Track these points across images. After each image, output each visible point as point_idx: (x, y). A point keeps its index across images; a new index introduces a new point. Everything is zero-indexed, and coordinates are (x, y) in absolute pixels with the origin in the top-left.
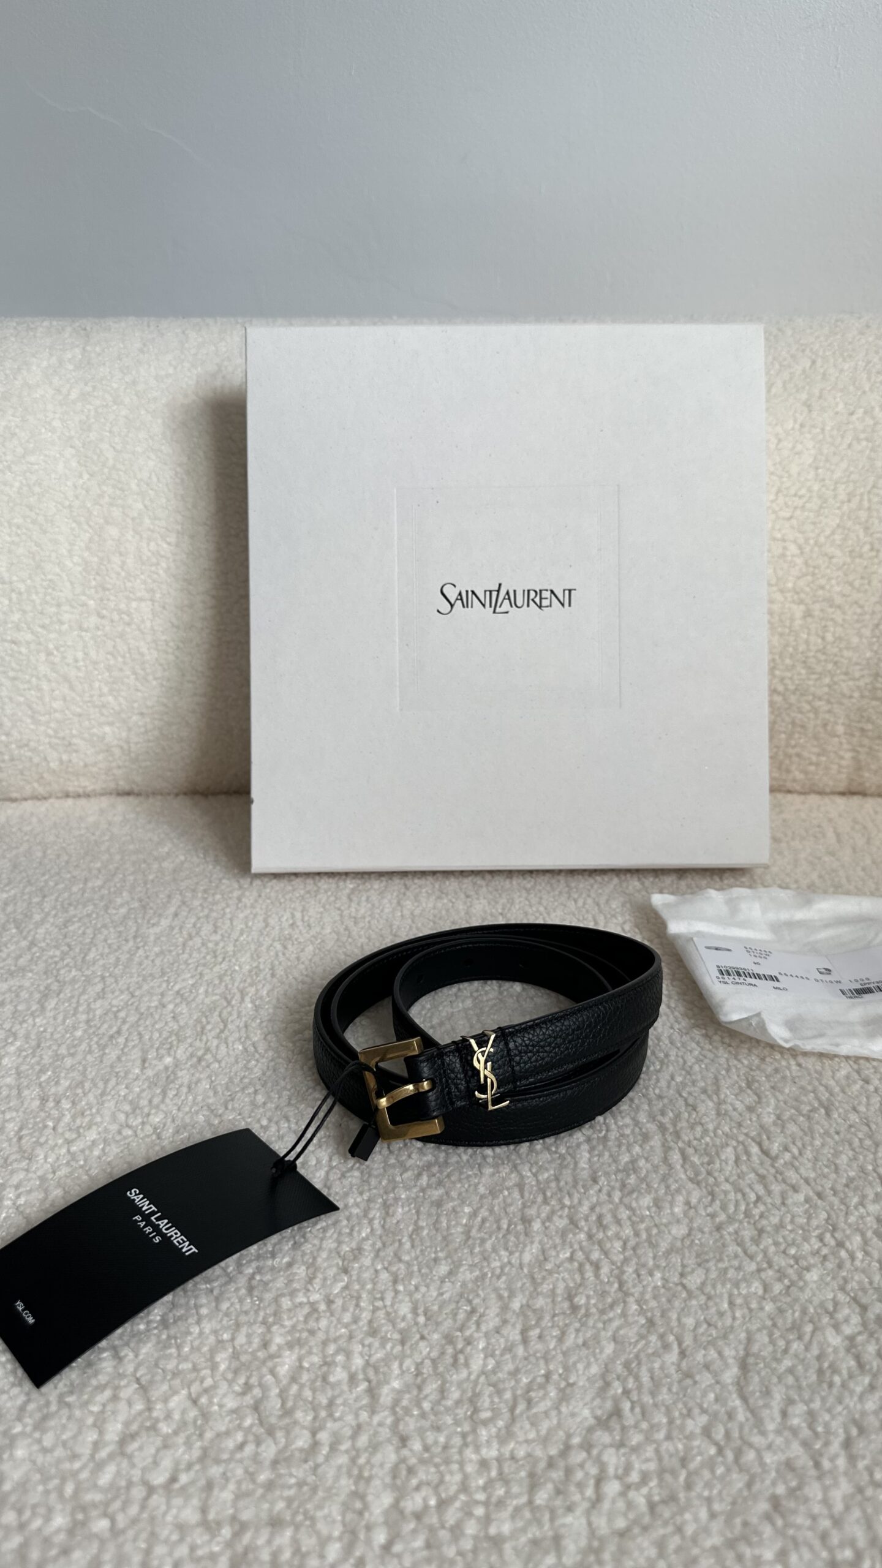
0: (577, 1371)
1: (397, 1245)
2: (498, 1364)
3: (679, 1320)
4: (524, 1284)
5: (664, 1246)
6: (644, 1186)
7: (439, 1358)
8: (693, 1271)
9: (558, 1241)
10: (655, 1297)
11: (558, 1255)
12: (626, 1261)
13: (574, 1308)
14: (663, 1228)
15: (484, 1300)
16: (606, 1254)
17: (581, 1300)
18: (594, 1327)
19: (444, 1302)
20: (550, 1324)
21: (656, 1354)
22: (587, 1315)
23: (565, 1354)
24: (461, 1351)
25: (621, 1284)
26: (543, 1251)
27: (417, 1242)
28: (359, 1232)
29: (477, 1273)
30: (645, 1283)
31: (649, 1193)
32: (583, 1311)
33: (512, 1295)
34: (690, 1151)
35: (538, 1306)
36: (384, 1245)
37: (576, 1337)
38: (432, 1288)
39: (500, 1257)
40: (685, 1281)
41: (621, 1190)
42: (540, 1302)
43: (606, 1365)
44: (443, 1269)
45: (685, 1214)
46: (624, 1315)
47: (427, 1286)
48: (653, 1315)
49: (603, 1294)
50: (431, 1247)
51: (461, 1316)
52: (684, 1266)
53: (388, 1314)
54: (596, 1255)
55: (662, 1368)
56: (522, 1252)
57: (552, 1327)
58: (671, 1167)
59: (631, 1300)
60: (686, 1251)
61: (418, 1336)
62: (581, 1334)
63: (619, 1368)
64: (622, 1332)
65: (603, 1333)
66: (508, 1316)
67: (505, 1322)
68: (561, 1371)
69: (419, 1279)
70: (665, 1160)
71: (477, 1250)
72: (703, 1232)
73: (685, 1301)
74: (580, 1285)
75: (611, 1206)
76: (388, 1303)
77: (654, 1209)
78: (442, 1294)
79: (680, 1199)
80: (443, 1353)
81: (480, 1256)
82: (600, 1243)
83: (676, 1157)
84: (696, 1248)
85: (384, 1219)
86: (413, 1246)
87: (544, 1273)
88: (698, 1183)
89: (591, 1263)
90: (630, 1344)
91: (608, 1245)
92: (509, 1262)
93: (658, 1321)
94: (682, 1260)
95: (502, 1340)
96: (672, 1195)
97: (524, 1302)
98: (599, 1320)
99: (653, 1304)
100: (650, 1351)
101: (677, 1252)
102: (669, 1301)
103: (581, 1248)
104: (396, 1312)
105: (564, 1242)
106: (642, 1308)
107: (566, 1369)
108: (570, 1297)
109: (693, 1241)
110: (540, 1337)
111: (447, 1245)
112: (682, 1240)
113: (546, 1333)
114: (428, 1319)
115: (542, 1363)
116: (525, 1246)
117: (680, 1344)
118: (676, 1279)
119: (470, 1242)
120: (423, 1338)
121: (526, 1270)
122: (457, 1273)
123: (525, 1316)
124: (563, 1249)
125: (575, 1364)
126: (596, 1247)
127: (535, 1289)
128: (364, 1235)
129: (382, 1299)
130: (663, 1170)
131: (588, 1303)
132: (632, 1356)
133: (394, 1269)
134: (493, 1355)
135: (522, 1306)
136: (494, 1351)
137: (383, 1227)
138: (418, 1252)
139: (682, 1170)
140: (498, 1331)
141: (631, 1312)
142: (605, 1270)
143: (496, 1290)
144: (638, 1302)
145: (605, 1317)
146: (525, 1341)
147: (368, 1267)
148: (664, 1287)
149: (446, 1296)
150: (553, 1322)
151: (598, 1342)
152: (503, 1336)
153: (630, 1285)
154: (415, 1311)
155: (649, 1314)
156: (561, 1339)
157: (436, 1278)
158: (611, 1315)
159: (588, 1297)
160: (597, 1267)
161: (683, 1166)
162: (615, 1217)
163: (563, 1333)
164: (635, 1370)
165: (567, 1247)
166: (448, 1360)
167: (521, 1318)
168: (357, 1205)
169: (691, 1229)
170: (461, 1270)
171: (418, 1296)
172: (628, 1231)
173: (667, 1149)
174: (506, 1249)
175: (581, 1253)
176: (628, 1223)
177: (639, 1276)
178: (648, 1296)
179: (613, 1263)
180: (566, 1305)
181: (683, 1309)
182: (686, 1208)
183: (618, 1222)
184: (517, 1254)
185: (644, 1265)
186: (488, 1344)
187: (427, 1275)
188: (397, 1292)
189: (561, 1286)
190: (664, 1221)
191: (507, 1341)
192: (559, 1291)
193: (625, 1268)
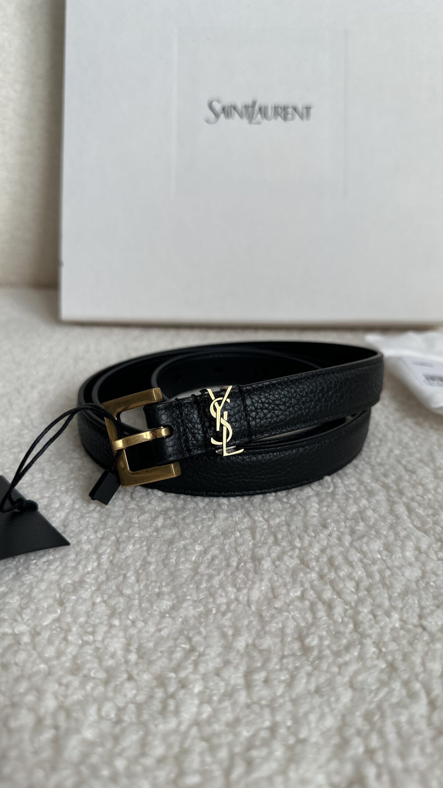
0: (309, 723)
1: (121, 578)
2: (215, 713)
3: (423, 664)
4: (250, 622)
5: (398, 588)
6: (373, 532)
8: (432, 613)
9: (288, 579)
10: (395, 639)
11: (288, 593)
12: (360, 601)
13: (306, 650)
14: (396, 570)
15: (205, 638)
16: (339, 594)
17: (313, 641)
18: (327, 671)
19: (162, 638)
20: (278, 667)
21: (400, 705)
22: (320, 657)
23: (294, 702)
24: (173, 696)
25: (357, 625)
26: (273, 589)
28: (85, 566)
29: (202, 609)
30: (382, 624)
31: (379, 538)
32: (315, 653)
33: (237, 632)
34: (415, 505)
35: (265, 646)
36: (108, 579)
37: (308, 682)
38: (150, 623)
39: (227, 593)
40: (425, 623)
41: (351, 535)
42: (267, 642)
43: (343, 716)
44: (166, 604)
45: (417, 559)
46: (361, 658)
47: (145, 622)
48: (394, 660)
49: (337, 635)
51: (178, 655)
52: (422, 608)
53: (97, 649)
54: (328, 594)
55: (410, 722)
56: (250, 589)
57: (281, 670)
58: (397, 517)
59: (368, 642)
60: (422, 592)
61: (125, 676)
62: (313, 679)
63: (359, 721)
64: (360, 678)
65: (339, 679)
66: (232, 656)
67: (227, 663)
68: (289, 723)
69: (138, 614)
70: (392, 511)
71: (203, 586)
72: (437, 575)
73: (428, 644)
74: (312, 625)
75: (342, 549)
76: (99, 637)
77: (385, 553)
78: (160, 630)
79: (410, 544)
80: (151, 697)
81: (206, 592)
82: (332, 583)
83: (401, 510)
84: (432, 590)
85: (114, 555)
87: (273, 611)
88: (426, 532)
89: (324, 603)
90: (371, 692)
91: (341, 585)
92: (237, 599)
93: (401, 666)
94: (419, 601)
95: (222, 684)
96: (402, 541)
97: (250, 641)
98: (334, 663)
99: (393, 646)
100: (394, 700)
101: (413, 593)
102: (411, 644)
103: (312, 587)
104: (106, 648)
105: (294, 581)
106: (380, 651)
107: (296, 721)
108: (301, 638)
109: (428, 583)
110: (266, 680)
111: (173, 581)
112: (417, 582)
113: (273, 676)
114: (141, 656)
115: (267, 712)
116: (254, 583)
117: (428, 692)
118: (415, 621)
119: (197, 578)
120: (130, 678)
121: (253, 608)
122: (181, 608)
123: (251, 657)
124: (293, 587)
125: (306, 714)
126: (328, 587)
127: (263, 627)
128: (90, 569)
129: (93, 633)
130: (390, 519)
131: (320, 645)
132: (373, 706)
133: (113, 602)
134: (209, 702)
135: (247, 645)
136: (211, 696)
137: (111, 562)
139: (409, 520)
140: (218, 673)
141: (369, 655)
142: (338, 610)
143: (220, 628)
144: (377, 644)
145: (341, 660)
146: (249, 685)
147: (86, 600)
148: (402, 628)
149: (164, 633)
150: (282, 665)
151: (333, 689)
152: (223, 680)
153: (367, 625)
154: (127, 649)
155: (390, 658)
156: (290, 684)
157: (157, 613)
158: (347, 658)
159: (321, 638)
160: (330, 606)
161: (409, 517)
162: (346, 559)
163: (293, 677)
164: (379, 724)
165: (298, 585)
166: (156, 705)
167: (245, 660)
168: (89, 541)
169: (424, 573)
170: (185, 605)
171: (133, 631)
172: (360, 573)
173: (392, 503)
174: (234, 586)
175: (312, 592)
176: (360, 565)
177: (375, 616)
178: (387, 638)
179: (346, 603)
180: (296, 646)
181: (426, 654)
182: (417, 553)
183: (350, 564)
184: (245, 591)
185: (379, 606)
186: (206, 687)
187: (147, 609)
188: (111, 626)
189: (291, 625)
190: (397, 564)
191: (227, 684)
192: (289, 631)
193: (360, 608)
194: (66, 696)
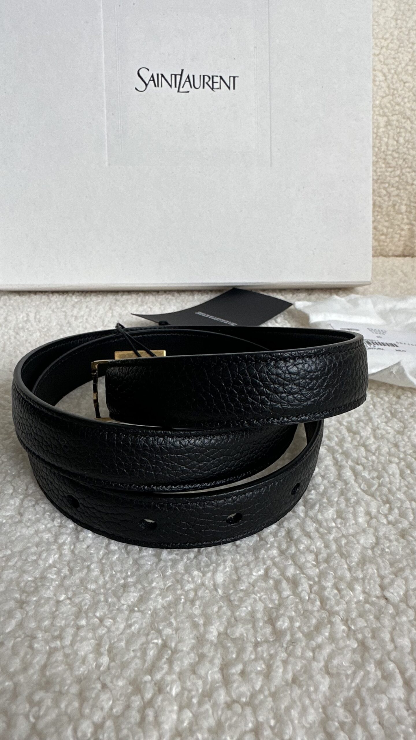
0: (292, 721)
2: (196, 717)
3: (393, 640)
4: (220, 608)
5: (355, 557)
6: (325, 500)
7: (123, 714)
8: (392, 582)
9: (251, 558)
10: (361, 615)
12: (322, 575)
13: (278, 634)
14: (351, 538)
15: (177, 630)
16: (301, 568)
17: (283, 624)
18: (303, 657)
19: (133, 635)
20: (253, 657)
21: (377, 690)
22: (293, 642)
23: (274, 695)
24: (150, 703)
25: (323, 601)
26: (236, 570)
27: (107, 568)
29: (170, 598)
30: (347, 598)
31: (332, 506)
32: (288, 638)
33: (208, 622)
34: (360, 468)
35: (237, 635)
37: (285, 671)
38: (119, 619)
39: (193, 578)
40: (388, 595)
41: (304, 506)
42: (239, 631)
43: (324, 708)
44: (133, 596)
45: (369, 525)
46: (332, 638)
47: (114, 619)
48: (365, 637)
49: (306, 614)
50: (121, 572)
51: (151, 653)
52: (382, 578)
53: (67, 656)
54: (291, 571)
56: (214, 572)
57: (256, 660)
58: (346, 483)
59: (337, 619)
60: (380, 560)
61: (99, 686)
62: (290, 667)
63: (341, 712)
64: (335, 662)
65: (315, 665)
66: (205, 650)
67: (202, 657)
68: (272, 722)
69: (106, 610)
70: (340, 476)
71: (169, 572)
72: (390, 541)
73: (393, 617)
74: (280, 605)
75: (298, 520)
76: (67, 642)
77: (339, 521)
78: (130, 626)
79: (361, 509)
80: (128, 707)
81: (173, 579)
82: (293, 557)
83: (348, 474)
84: (388, 557)
86: (102, 572)
87: (241, 595)
88: (372, 495)
89: (287, 579)
90: (347, 676)
91: (303, 560)
92: (203, 584)
93: (372, 644)
94: (377, 570)
95: (200, 683)
96: (354, 507)
97: (222, 629)
98: (307, 645)
99: (361, 623)
100: (371, 684)
101: (371, 562)
102: (378, 618)
103: (275, 564)
104: (76, 653)
105: (257, 558)
106: (349, 628)
107: (279, 719)
108: (271, 621)
109: (383, 550)
110: (243, 673)
111: (138, 570)
112: (373, 548)
113: (249, 669)
114: (112, 659)
115: (248, 711)
116: (218, 565)
117: (402, 673)
118: (378, 592)
119: (162, 564)
120: (104, 686)
121: (220, 591)
122: (149, 599)
123: (225, 648)
124: (256, 565)
125: (288, 709)
126: (290, 562)
127: (233, 613)
129: (60, 638)
130: (340, 485)
131: (291, 627)
132: (352, 692)
133: (77, 600)
134: (189, 705)
135: (219, 634)
136: (190, 699)
138: (107, 578)
139: (356, 485)
140: (194, 669)
141: (339, 635)
142: (304, 586)
143: (191, 617)
144: (345, 622)
145: (313, 643)
146: (227, 682)
148: (366, 601)
149: (135, 628)
150: (257, 653)
151: (311, 677)
152: (200, 677)
153: (333, 602)
154: (97, 651)
155: (360, 636)
156: (267, 675)
157: (125, 606)
158: (319, 640)
159: (292, 620)
160: (294, 583)
161: (356, 481)
162: (303, 530)
163: (269, 667)
164: (360, 714)
165: (261, 564)
166: (134, 716)
167: (220, 651)
169: (378, 538)
170: (153, 596)
171: (102, 631)
172: (319, 543)
173: (339, 467)
174: (199, 570)
175: (275, 570)
176: (317, 535)
177: (339, 591)
178: (354, 615)
179: (309, 578)
180: (268, 630)
181: (394, 629)
182: (368, 518)
183: (308, 535)
184: (210, 575)
185: (341, 579)
186: (183, 689)
187: (114, 604)
188: (79, 628)
189: (260, 606)
190: (351, 531)
191: (205, 683)
192: (259, 615)
193: (324, 583)
194: (37, 718)
